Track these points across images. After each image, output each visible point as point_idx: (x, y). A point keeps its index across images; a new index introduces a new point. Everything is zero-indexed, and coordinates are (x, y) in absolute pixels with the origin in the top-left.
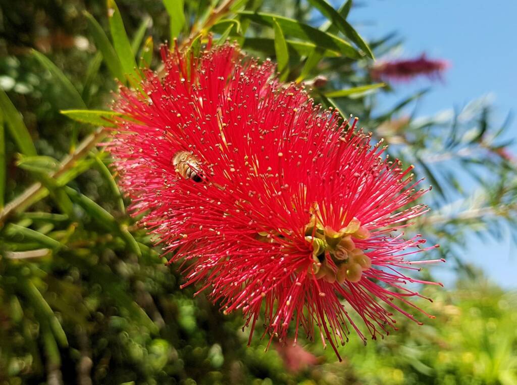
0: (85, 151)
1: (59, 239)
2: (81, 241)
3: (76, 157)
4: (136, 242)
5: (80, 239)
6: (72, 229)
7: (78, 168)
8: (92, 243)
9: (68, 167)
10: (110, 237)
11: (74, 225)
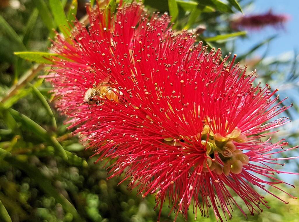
0: (25, 82)
1: (5, 148)
2: (21, 149)
3: (18, 87)
4: (64, 150)
5: (21, 148)
6: (15, 140)
7: (19, 95)
8: (29, 151)
9: (12, 95)
10: (43, 146)
11: (17, 137)
